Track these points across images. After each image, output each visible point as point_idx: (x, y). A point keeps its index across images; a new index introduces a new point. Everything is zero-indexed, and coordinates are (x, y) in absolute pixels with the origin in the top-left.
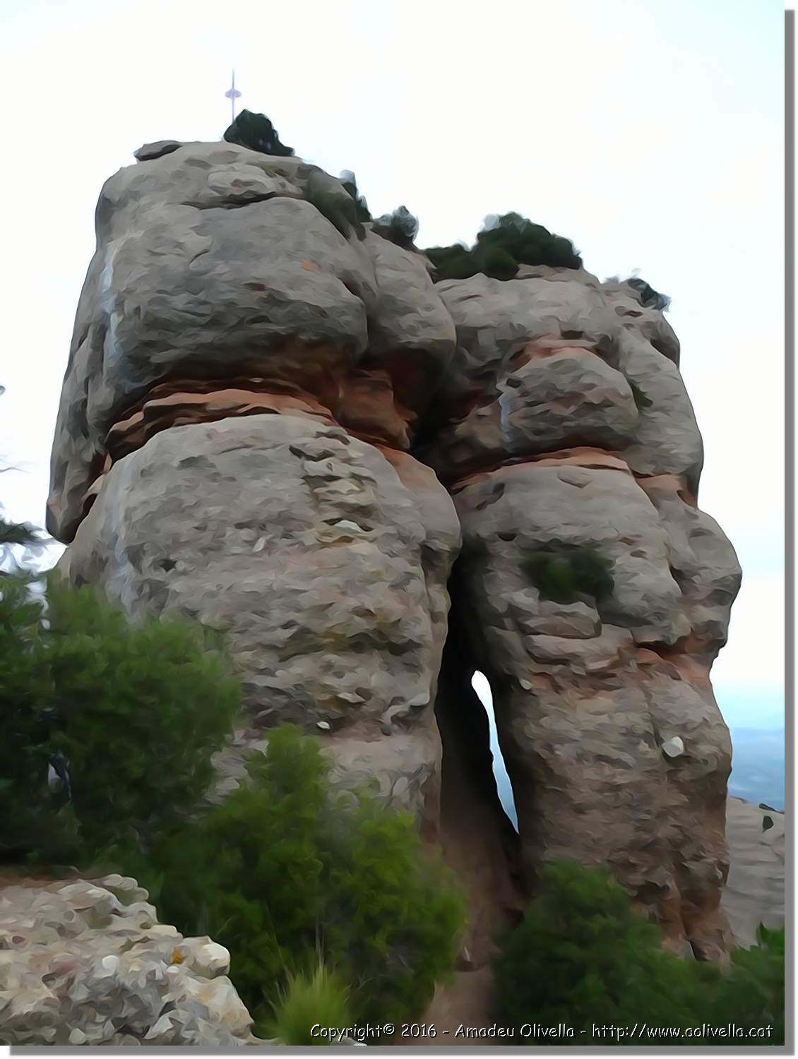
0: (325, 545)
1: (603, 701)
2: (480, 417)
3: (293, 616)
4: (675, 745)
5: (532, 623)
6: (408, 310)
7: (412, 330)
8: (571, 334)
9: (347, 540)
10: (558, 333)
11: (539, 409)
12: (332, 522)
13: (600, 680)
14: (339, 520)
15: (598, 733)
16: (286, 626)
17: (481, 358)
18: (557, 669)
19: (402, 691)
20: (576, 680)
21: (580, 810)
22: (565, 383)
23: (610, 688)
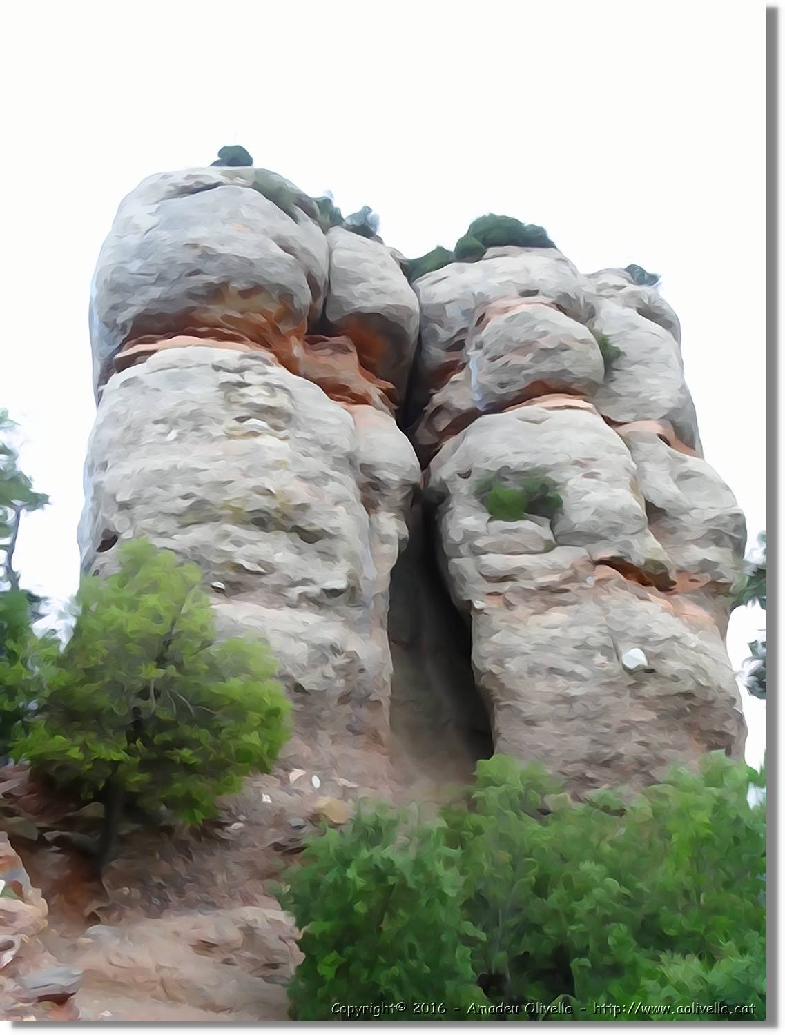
0: (230, 437)
1: (557, 616)
2: (455, 382)
3: (192, 489)
4: (635, 657)
5: (479, 543)
6: (361, 280)
7: (365, 297)
8: (529, 293)
9: (255, 434)
10: (515, 293)
11: (500, 362)
12: (241, 419)
13: (552, 594)
14: (249, 418)
15: (551, 646)
16: (186, 497)
17: (450, 329)
18: (507, 586)
19: (312, 573)
20: (527, 595)
21: (530, 722)
22: (520, 335)
23: (564, 604)
